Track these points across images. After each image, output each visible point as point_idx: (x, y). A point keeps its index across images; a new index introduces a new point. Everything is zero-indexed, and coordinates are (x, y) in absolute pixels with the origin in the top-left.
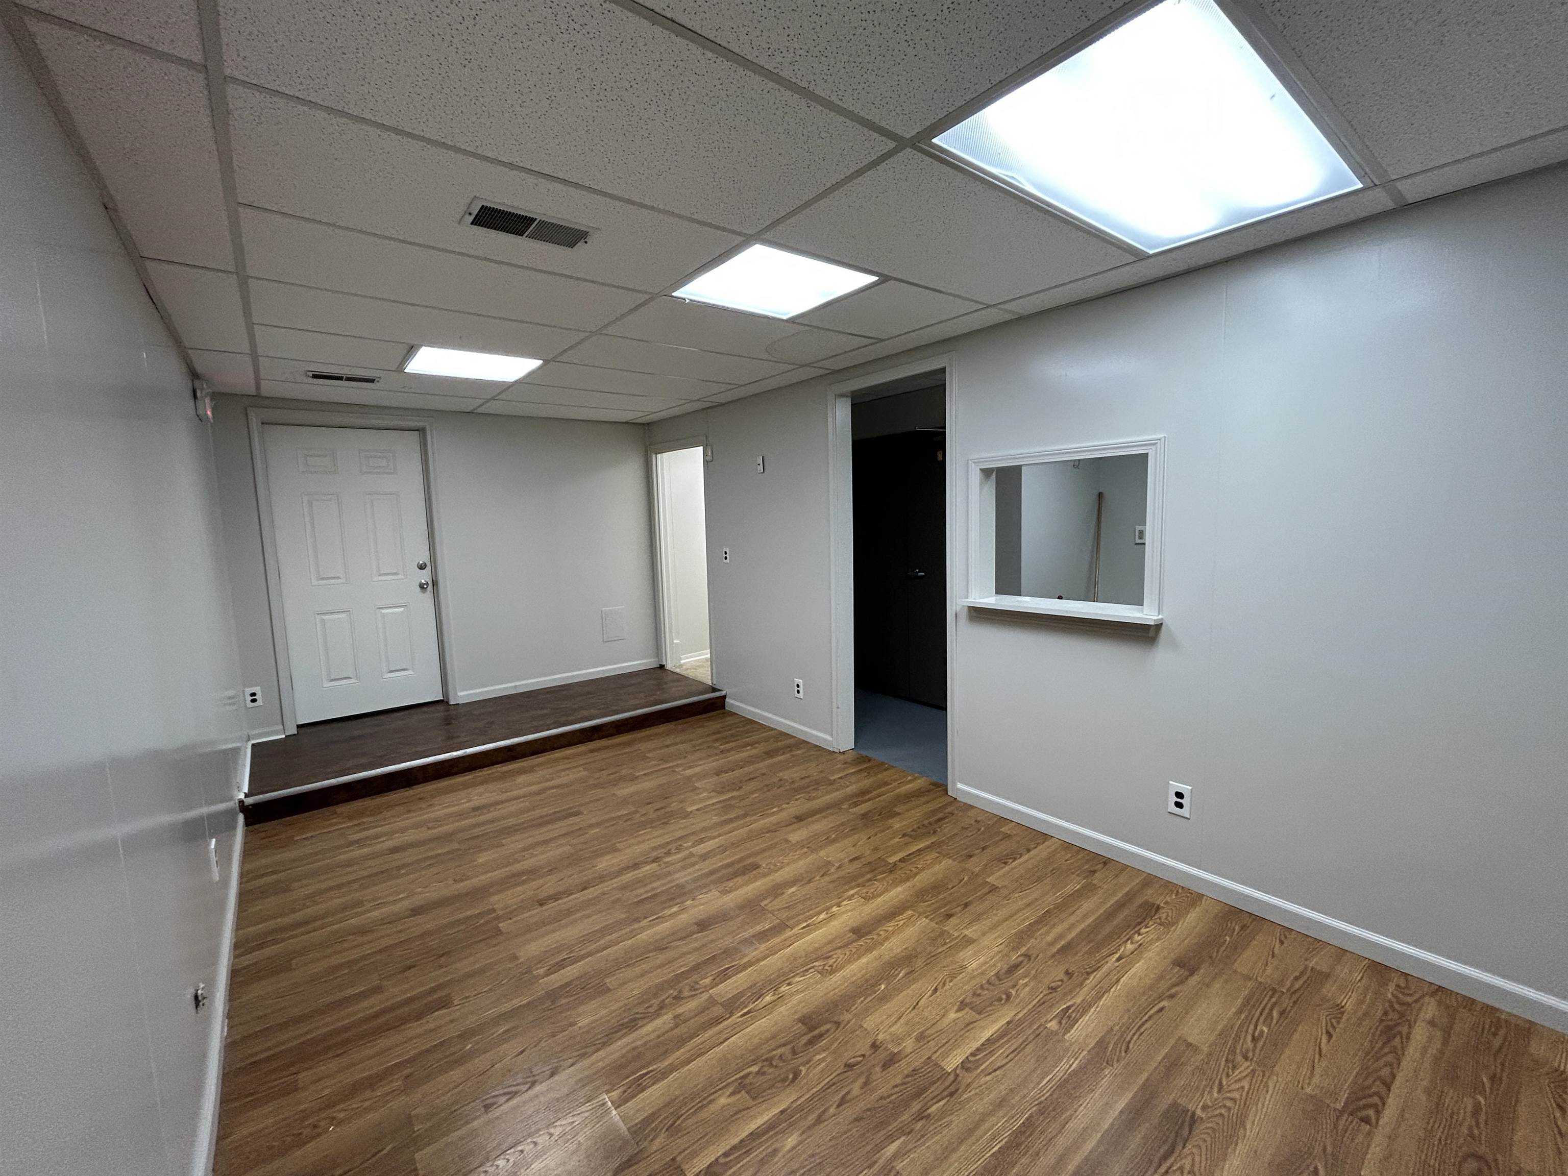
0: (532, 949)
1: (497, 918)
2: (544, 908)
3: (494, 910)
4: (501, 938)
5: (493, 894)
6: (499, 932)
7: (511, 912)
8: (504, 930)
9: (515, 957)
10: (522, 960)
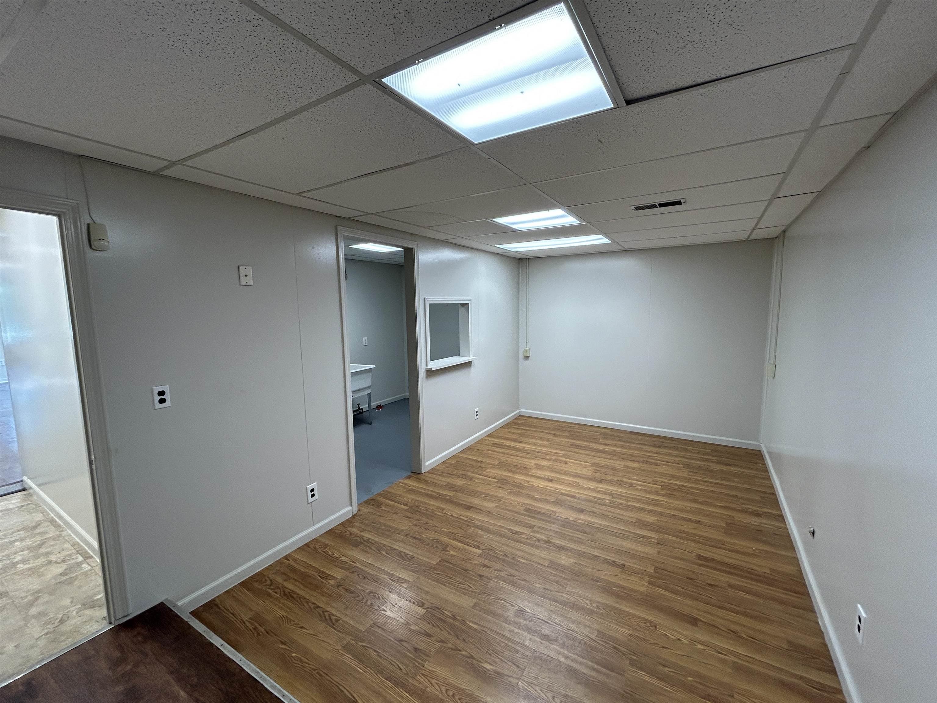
0: (651, 551)
1: (651, 576)
2: (624, 563)
3: (650, 583)
4: (658, 565)
5: (641, 593)
6: (656, 568)
7: (642, 574)
8: (653, 568)
9: (659, 553)
10: (656, 550)
